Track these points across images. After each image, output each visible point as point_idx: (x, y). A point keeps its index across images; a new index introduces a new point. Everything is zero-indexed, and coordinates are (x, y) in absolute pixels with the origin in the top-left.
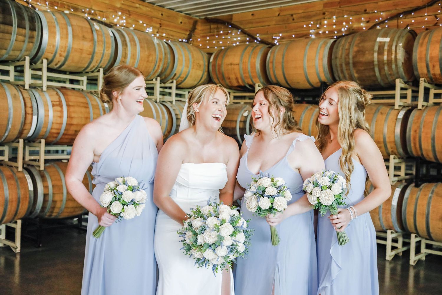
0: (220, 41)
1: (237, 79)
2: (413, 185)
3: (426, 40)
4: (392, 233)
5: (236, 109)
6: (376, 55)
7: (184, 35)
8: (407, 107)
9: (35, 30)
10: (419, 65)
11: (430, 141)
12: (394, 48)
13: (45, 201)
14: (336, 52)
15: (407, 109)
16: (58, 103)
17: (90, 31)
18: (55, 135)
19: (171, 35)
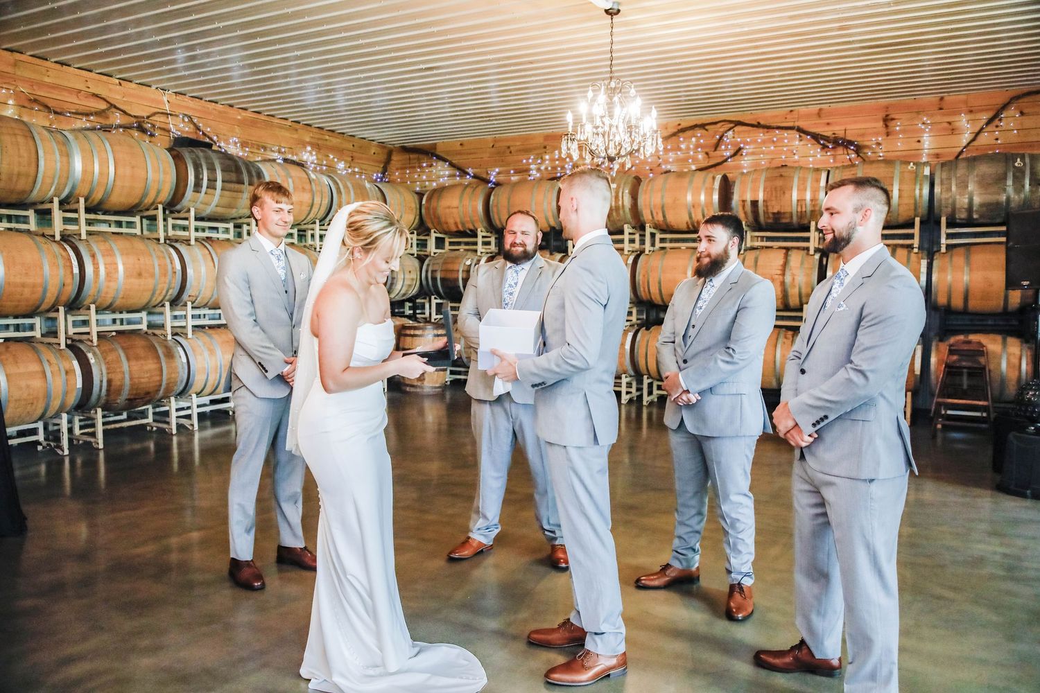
0: (423, 175)
1: (456, 224)
2: (644, 328)
3: (649, 188)
4: (626, 377)
5: (457, 258)
7: (378, 168)
8: (636, 251)
10: (644, 212)
11: (657, 285)
12: (620, 194)
15: (635, 254)
17: (308, 180)
19: (365, 170)
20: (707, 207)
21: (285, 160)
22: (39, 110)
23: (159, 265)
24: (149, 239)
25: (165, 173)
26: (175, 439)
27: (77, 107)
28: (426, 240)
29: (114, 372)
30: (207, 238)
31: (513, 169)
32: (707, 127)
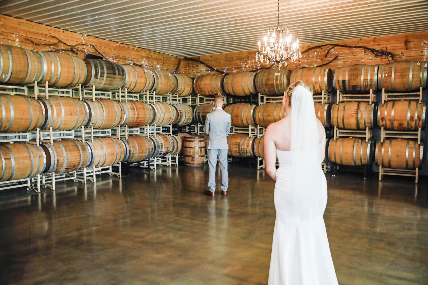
0: (194, 70)
1: (209, 92)
3: (295, 75)
5: (209, 106)
6: (275, 81)
7: (174, 67)
9: (124, 76)
12: (282, 78)
13: (130, 154)
14: (257, 80)
16: (133, 108)
17: (144, 73)
18: (132, 123)
19: (169, 68)
20: (322, 83)
21: (134, 64)
22: (29, 43)
23: (80, 110)
24: (75, 99)
25: (82, 70)
26: (86, 186)
27: (45, 42)
28: (196, 99)
29: (60, 157)
30: (100, 98)
31: (234, 68)
32: (322, 47)
